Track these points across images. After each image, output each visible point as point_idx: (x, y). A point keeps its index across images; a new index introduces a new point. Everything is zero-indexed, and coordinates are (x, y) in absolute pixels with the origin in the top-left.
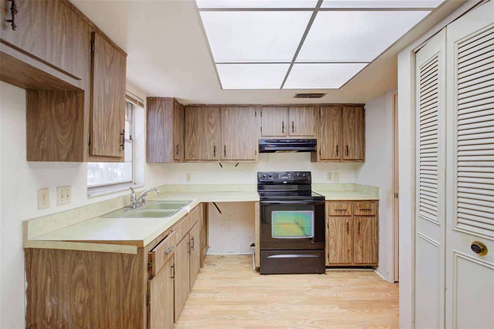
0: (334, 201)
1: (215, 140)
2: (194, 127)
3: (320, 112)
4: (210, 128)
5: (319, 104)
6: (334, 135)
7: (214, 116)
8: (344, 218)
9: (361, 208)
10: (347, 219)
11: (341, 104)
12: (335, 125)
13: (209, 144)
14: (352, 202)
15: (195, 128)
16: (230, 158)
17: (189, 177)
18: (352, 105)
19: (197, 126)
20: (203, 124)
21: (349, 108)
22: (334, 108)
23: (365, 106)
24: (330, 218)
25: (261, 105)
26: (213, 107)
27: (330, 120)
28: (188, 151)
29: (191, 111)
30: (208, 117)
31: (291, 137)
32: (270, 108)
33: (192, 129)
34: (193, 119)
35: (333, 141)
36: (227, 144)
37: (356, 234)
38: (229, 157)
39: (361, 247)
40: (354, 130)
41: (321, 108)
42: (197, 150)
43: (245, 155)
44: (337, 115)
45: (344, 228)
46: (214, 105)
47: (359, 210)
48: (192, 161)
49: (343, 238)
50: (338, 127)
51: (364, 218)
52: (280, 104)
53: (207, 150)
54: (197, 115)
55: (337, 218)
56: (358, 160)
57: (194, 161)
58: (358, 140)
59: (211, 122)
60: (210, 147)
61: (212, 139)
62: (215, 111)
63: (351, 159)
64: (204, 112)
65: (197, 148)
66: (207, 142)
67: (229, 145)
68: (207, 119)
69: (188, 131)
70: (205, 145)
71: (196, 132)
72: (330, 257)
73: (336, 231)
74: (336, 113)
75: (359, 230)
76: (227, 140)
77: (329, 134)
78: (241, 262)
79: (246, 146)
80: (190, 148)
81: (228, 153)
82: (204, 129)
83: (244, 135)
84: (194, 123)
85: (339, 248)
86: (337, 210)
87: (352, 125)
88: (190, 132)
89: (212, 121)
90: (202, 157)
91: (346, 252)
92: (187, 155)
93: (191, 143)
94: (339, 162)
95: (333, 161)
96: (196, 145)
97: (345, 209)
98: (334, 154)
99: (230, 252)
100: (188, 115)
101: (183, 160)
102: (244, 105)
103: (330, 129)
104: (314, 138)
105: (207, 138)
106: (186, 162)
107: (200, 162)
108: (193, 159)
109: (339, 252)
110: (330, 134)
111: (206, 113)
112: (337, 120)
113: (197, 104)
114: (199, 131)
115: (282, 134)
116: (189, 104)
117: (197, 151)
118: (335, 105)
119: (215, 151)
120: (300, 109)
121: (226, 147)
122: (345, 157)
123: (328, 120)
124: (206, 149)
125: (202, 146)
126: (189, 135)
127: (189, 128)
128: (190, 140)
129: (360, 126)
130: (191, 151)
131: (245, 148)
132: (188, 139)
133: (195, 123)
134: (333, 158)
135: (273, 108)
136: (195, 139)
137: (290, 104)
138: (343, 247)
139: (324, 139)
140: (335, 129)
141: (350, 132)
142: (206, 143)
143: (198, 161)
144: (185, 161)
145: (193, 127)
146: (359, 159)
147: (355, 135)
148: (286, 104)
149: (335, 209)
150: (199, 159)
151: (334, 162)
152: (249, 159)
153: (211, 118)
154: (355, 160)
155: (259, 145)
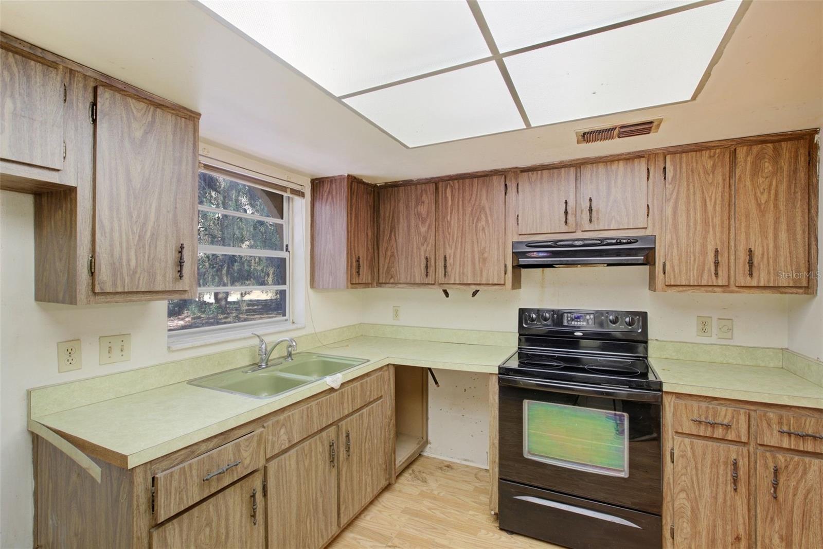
0: (690, 395)
1: (427, 246)
2: (393, 224)
3: (665, 168)
4: (420, 222)
5: (660, 149)
6: (706, 222)
7: (426, 202)
8: (723, 446)
9: (785, 429)
10: (734, 452)
11: (733, 140)
12: (711, 198)
13: (418, 253)
14: (752, 408)
15: (395, 225)
16: (455, 280)
17: (396, 311)
18: (767, 138)
19: (398, 222)
20: (408, 218)
21: (756, 149)
22: (706, 154)
23: (817, 137)
24: (678, 439)
25: (517, 168)
26: (425, 184)
27: (694, 186)
28: (383, 267)
29: (389, 195)
30: (417, 205)
31: (586, 233)
32: (537, 174)
33: (391, 227)
34: (392, 208)
35: (705, 238)
36: (449, 252)
37: (764, 497)
38: (453, 278)
39: (781, 538)
40: (776, 206)
41: (668, 157)
42: (399, 264)
43: (484, 274)
44: (719, 171)
45: (725, 474)
46: (426, 179)
47: (775, 432)
48: (390, 285)
49: (720, 500)
50: (718, 202)
51: (796, 458)
52: (561, 162)
53: (414, 264)
54: (399, 201)
55: (699, 443)
56: (791, 287)
57: (393, 285)
58: (791, 230)
59: (421, 212)
60: (420, 259)
61: (423, 244)
62: (428, 191)
63: (762, 284)
64: (410, 194)
65: (398, 262)
66: (415, 251)
67: (452, 254)
68: (414, 209)
69: (384, 232)
70: (412, 255)
71: (397, 233)
72: (678, 539)
73: (697, 475)
74: (714, 167)
75: (775, 489)
76: (449, 245)
77: (692, 220)
78: (476, 487)
79: (486, 255)
80: (387, 261)
81: (451, 270)
82: (409, 225)
83: (481, 234)
84: (393, 217)
85: (704, 524)
86: (700, 422)
87: (769, 193)
88: (387, 232)
89: (423, 210)
90: (407, 278)
91: (730, 539)
92: (383, 273)
93: (389, 253)
94: (724, 292)
95: (703, 289)
96: (397, 258)
97: (725, 422)
98: (706, 271)
99: (465, 460)
100: (384, 204)
101: (377, 284)
102: (483, 172)
103: (695, 209)
104: (648, 232)
105: (415, 243)
106: (381, 286)
107: (403, 288)
108: (392, 281)
109: (704, 534)
110: (695, 220)
111: (413, 197)
112: (718, 184)
113: (399, 181)
114: (401, 231)
115: (564, 228)
116: (386, 183)
117: (399, 266)
118: (713, 144)
119: (427, 267)
120: (609, 167)
121: (448, 259)
122: (743, 280)
123: (688, 185)
124: (413, 264)
125: (407, 257)
126: (385, 238)
127: (385, 227)
128: (387, 248)
129: (795, 193)
130: (388, 267)
131: (484, 260)
132: (385, 245)
133: (396, 215)
134: (704, 283)
135: (543, 171)
136: (395, 246)
137: (584, 159)
138: (719, 522)
139: (674, 236)
140: (710, 207)
141: (762, 212)
142: (412, 251)
143: (400, 286)
144: (380, 285)
145: (392, 223)
146: (791, 285)
147: (777, 222)
148: (574, 160)
149: (695, 417)
150: (401, 282)
151: (707, 292)
152: (491, 283)
153: (421, 205)
154: (779, 287)
155: (513, 252)
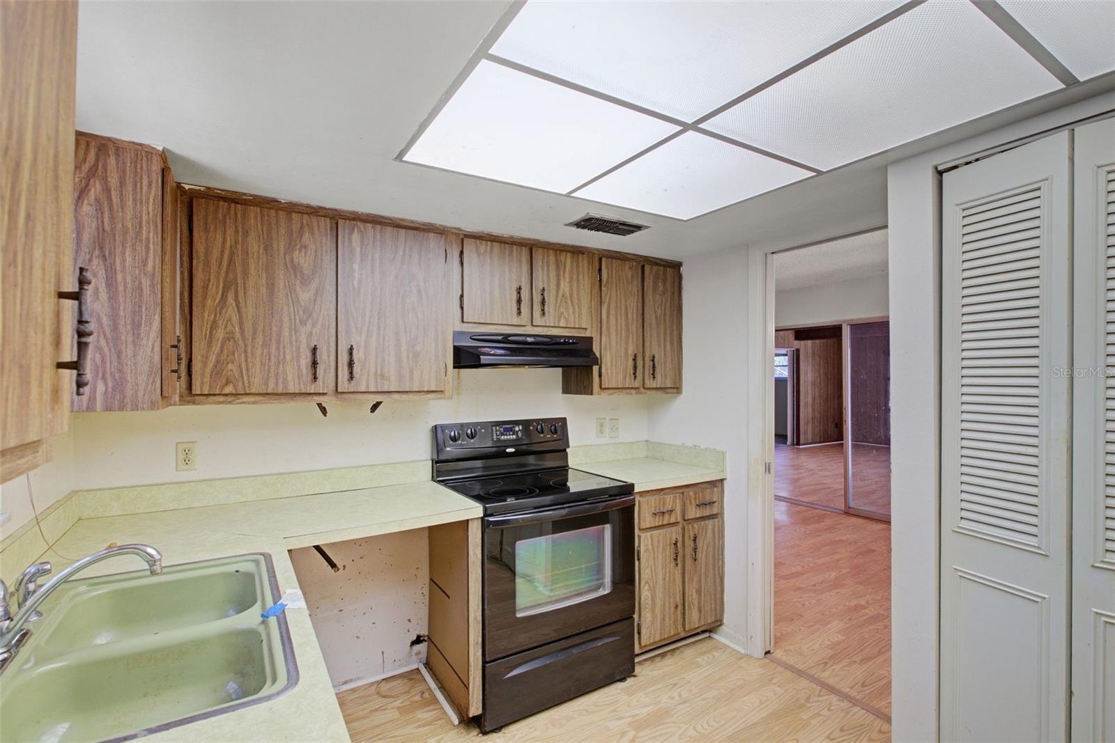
0: (648, 491)
1: (314, 325)
2: (231, 276)
3: (600, 270)
4: (298, 282)
5: (597, 250)
6: (628, 329)
7: (312, 247)
8: (668, 530)
9: (697, 503)
10: (674, 533)
11: (641, 256)
12: (630, 305)
13: (294, 338)
14: (681, 491)
15: (236, 279)
16: (368, 386)
17: (187, 452)
18: (659, 261)
19: (246, 273)
20: (269, 268)
21: (655, 268)
22: (628, 264)
23: (681, 268)
24: (643, 535)
25: (459, 229)
26: (309, 214)
27: (620, 293)
28: (205, 363)
29: (220, 216)
30: (290, 247)
31: (535, 328)
32: (487, 245)
33: (225, 281)
34: (228, 243)
35: (627, 343)
36: (357, 340)
37: (689, 562)
38: (364, 383)
39: (696, 592)
40: (665, 320)
41: (604, 260)
42: (246, 358)
43: (416, 375)
44: (635, 282)
45: (670, 553)
46: (308, 206)
47: (694, 506)
48: (221, 399)
49: (667, 579)
50: (635, 311)
51: (703, 523)
52: (512, 237)
53: (285, 358)
54: (246, 233)
55: (655, 532)
56: (671, 388)
57: (230, 399)
58: (672, 343)
59: (299, 263)
60: (298, 349)
61: (303, 323)
62: (316, 228)
63: (658, 387)
64: (274, 226)
65: (246, 352)
66: (286, 333)
67: (363, 343)
68: (285, 254)
69: (206, 288)
70: (278, 342)
71: (241, 295)
72: (643, 631)
73: (654, 564)
74: (632, 276)
75: (695, 552)
76: (357, 328)
77: (619, 325)
78: (398, 708)
79: (418, 348)
80: (216, 349)
81: (361, 370)
82: (273, 284)
83: (410, 316)
84: (231, 261)
85: (659, 603)
86: (655, 514)
87: (661, 309)
88: (215, 290)
89: (304, 260)
90: (266, 384)
91: (673, 610)
92: (203, 374)
93: (220, 334)
94: (637, 393)
95: (624, 391)
96: (241, 342)
97: (670, 509)
98: (628, 375)
99: (346, 683)
100: (206, 230)
101: (181, 396)
102: (412, 222)
103: (621, 315)
104: (588, 334)
105: (286, 319)
106: (194, 403)
107: (254, 403)
108: (229, 389)
109: (659, 615)
110: (621, 326)
111: (282, 232)
112: (634, 294)
113: (245, 194)
114: (251, 292)
115: (516, 321)
116: (208, 188)
117: (246, 361)
118: (630, 256)
119: (314, 364)
120: (558, 257)
121: (355, 352)
122: (649, 383)
123: (616, 291)
124: (282, 357)
125: (265, 345)
126: (209, 302)
127: (212, 278)
128: (214, 321)
129: (674, 311)
130: (218, 362)
131: (416, 355)
132: (208, 317)
133: (238, 260)
134: (627, 386)
135: (494, 243)
136: (235, 319)
137: (534, 240)
138: (667, 599)
139: (608, 340)
140: (630, 315)
141: (658, 324)
142: (279, 334)
143: (246, 399)
144: (189, 398)
145: (227, 273)
146: (672, 386)
147: (665, 331)
148: (524, 239)
149: (653, 511)
150: (253, 391)
151: (627, 394)
152: (425, 390)
153: (300, 251)
154: (665, 388)
155: (454, 347)
